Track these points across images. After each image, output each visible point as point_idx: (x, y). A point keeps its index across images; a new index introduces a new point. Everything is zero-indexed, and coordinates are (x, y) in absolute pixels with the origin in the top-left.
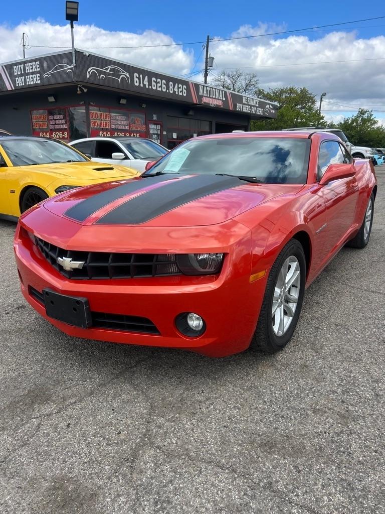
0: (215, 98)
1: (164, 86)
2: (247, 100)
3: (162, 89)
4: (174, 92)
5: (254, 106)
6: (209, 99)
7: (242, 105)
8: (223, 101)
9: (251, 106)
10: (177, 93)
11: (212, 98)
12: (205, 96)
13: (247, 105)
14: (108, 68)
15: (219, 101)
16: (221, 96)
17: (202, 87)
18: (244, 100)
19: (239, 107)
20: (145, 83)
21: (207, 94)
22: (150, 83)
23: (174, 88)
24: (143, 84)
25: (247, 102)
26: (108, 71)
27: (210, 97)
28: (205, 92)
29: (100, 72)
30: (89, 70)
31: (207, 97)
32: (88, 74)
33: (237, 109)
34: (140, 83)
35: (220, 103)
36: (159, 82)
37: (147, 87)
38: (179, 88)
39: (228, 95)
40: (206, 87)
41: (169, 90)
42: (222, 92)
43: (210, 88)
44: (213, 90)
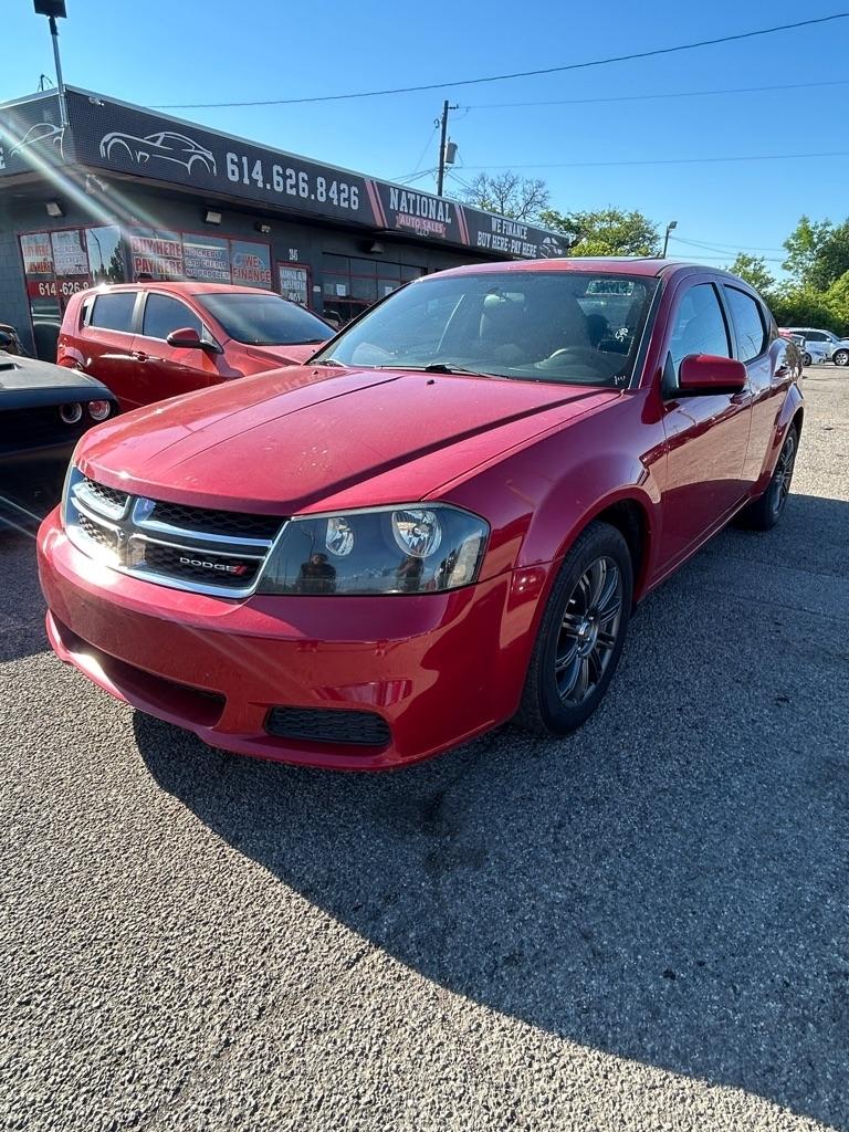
0: (427, 218)
1: (302, 185)
2: (501, 224)
3: (298, 192)
4: (329, 199)
5: (516, 239)
6: (413, 219)
7: (489, 236)
8: (445, 224)
9: (510, 238)
10: (335, 203)
11: (421, 216)
12: (404, 213)
13: (501, 235)
14: (158, 137)
15: (437, 224)
16: (441, 213)
17: (397, 191)
18: (494, 225)
19: (483, 240)
20: (254, 176)
21: (409, 208)
22: (268, 178)
23: (328, 190)
24: (250, 177)
25: (501, 228)
26: (158, 144)
27: (414, 215)
28: (404, 204)
29: (136, 147)
30: (107, 138)
31: (408, 213)
32: (102, 147)
33: (479, 244)
34: (241, 176)
35: (439, 229)
36: (291, 177)
37: (260, 185)
38: (339, 192)
39: (458, 212)
40: (407, 192)
41: (316, 197)
42: (444, 203)
43: (416, 194)
44: (423, 199)
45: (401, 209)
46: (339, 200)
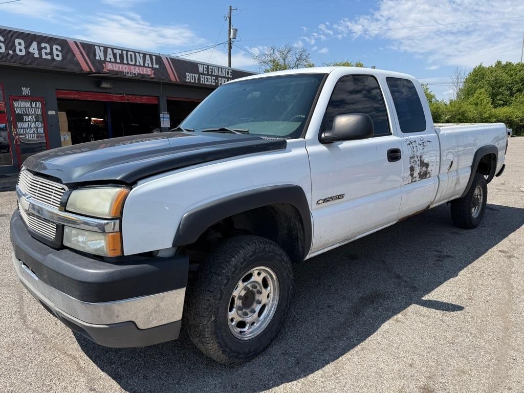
2: (208, 69)
4: (29, 55)
5: (222, 77)
6: (121, 66)
7: (197, 76)
8: (153, 68)
9: (217, 77)
10: (37, 55)
11: (128, 64)
12: (110, 62)
13: (208, 75)
15: (145, 69)
16: (148, 62)
17: (102, 48)
18: (201, 70)
19: (190, 78)
21: (115, 58)
23: (27, 48)
25: (208, 70)
27: (122, 63)
28: (110, 56)
31: (115, 62)
33: (187, 80)
35: (148, 72)
38: (40, 48)
39: (165, 61)
40: (112, 49)
41: (14, 51)
42: (151, 56)
43: (122, 50)
44: (129, 53)
45: (108, 59)
46: (40, 54)
